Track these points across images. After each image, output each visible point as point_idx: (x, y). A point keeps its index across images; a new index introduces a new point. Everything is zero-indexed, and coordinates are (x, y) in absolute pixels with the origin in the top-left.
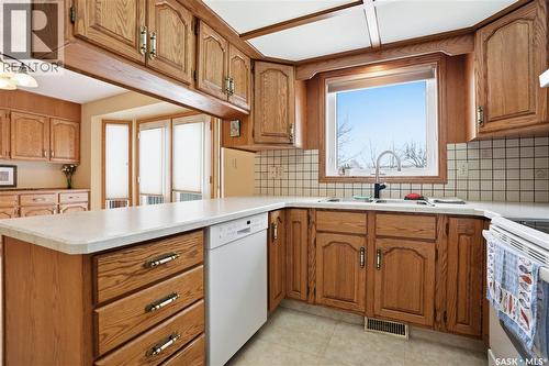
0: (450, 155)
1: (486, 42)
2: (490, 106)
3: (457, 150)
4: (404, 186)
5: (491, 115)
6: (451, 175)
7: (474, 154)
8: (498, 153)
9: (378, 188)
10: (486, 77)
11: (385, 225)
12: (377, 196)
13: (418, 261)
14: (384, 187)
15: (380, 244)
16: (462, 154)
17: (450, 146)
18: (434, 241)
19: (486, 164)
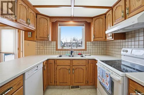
0: (87, 44)
1: (95, 21)
2: (96, 35)
3: (88, 43)
4: (78, 51)
5: (96, 37)
6: (87, 49)
7: (92, 44)
8: (96, 44)
9: (72, 52)
10: (95, 28)
11: (75, 63)
12: (71, 54)
13: (82, 71)
14: (73, 52)
15: (73, 67)
16: (89, 44)
17: (87, 42)
18: (85, 66)
19: (94, 46)
